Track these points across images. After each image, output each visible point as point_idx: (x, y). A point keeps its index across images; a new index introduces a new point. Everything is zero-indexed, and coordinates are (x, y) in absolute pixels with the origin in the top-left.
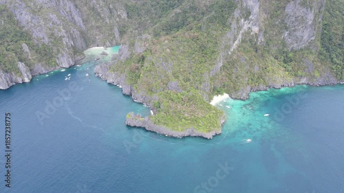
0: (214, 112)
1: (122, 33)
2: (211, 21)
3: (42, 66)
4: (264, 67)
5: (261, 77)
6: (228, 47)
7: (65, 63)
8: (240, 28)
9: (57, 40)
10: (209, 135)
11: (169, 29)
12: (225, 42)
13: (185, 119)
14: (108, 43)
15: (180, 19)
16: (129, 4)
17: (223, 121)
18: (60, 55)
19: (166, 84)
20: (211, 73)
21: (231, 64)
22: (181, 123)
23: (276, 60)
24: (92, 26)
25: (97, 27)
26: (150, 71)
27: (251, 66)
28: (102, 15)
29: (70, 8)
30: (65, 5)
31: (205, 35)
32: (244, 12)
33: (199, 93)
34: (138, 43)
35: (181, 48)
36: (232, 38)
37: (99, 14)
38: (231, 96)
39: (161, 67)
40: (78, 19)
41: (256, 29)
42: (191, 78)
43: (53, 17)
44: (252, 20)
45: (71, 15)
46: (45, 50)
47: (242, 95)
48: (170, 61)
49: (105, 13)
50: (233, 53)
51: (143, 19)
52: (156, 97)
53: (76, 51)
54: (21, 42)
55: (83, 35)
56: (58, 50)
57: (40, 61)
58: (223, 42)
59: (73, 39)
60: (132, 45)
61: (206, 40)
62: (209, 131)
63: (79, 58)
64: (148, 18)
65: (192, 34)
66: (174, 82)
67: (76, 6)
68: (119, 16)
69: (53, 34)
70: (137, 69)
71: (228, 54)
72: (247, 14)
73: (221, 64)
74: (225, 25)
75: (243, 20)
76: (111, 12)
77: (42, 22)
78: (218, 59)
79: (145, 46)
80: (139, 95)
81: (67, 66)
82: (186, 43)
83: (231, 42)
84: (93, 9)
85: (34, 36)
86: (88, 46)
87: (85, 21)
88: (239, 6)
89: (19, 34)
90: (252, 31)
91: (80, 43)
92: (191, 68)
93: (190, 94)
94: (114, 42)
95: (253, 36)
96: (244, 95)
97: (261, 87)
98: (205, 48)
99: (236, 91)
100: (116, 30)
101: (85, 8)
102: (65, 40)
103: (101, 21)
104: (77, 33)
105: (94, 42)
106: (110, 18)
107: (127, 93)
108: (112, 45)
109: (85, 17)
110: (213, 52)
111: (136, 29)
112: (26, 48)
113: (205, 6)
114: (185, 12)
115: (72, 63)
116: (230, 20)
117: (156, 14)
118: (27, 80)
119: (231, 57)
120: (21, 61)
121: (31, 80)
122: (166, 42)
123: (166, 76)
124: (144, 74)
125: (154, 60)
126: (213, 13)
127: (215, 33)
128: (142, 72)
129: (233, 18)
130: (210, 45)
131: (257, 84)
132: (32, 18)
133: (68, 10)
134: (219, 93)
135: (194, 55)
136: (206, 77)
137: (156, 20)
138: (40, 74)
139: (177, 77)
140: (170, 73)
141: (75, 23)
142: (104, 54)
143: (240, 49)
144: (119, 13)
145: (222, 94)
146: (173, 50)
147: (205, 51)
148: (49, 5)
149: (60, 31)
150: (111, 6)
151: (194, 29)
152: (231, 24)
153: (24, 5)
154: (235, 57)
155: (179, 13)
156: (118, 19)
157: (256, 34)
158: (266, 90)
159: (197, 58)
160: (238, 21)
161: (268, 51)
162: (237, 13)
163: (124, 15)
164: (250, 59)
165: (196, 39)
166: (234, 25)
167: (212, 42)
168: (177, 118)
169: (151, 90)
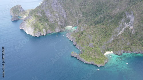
0: (103, 57)
1: (79, 22)
2: (112, 22)
3: (50, 31)
4: (132, 43)
5: (130, 47)
6: (117, 33)
7: (57, 30)
8: (123, 26)
9: (56, 23)
10: (99, 66)
11: (97, 22)
12: (116, 31)
13: (91, 57)
14: (74, 25)
15: (102, 19)
16: (84, 12)
17: (106, 62)
18: (56, 28)
19: (89, 44)
20: (107, 42)
21: (117, 40)
22: (89, 59)
23: (139, 42)
24: (70, 19)
25: (71, 19)
26: (84, 38)
27: (126, 42)
28: (74, 15)
29: (63, 12)
30: (62, 11)
31: (108, 27)
32: (127, 20)
33: (100, 49)
34: (82, 27)
35: (97, 31)
36: (119, 30)
37: (73, 15)
38: (114, 53)
39: (88, 37)
40: (65, 16)
41: (131, 27)
42: (99, 43)
43: (57, 15)
44: (130, 23)
45: (63, 14)
46: (52, 26)
47: (118, 53)
48: (92, 35)
49: (75, 14)
50: (119, 36)
51: (88, 18)
52: (83, 48)
53: (62, 27)
54: (46, 22)
55: (66, 21)
56: (56, 26)
57: (50, 29)
58: (115, 31)
59: (62, 23)
60: (80, 28)
61: (108, 29)
62: (99, 64)
63: (62, 29)
64: (90, 17)
65: (103, 26)
66: (91, 43)
67: (65, 11)
68: (80, 16)
69: (55, 21)
70: (80, 36)
71: (117, 36)
72: (128, 21)
73: (113, 40)
74: (117, 24)
75: (125, 23)
76: (77, 14)
77: (53, 16)
78: (111, 38)
79: (84, 28)
80: (78, 46)
81: (58, 32)
82: (100, 29)
83: (119, 31)
84: (71, 13)
85: (50, 20)
86: (66, 26)
87: (67, 17)
88: (124, 17)
89: (45, 20)
90: (130, 28)
91: (64, 24)
92: (99, 39)
93: (96, 49)
94: (76, 25)
95: (130, 30)
96: (120, 53)
97: (129, 51)
98: (107, 32)
99: (117, 51)
100: (77, 21)
101: (68, 12)
102: (59, 23)
103: (73, 17)
104: (63, 21)
105: (69, 24)
106: (76, 16)
107: (75, 45)
108: (75, 26)
109: (68, 15)
110: (110, 34)
111: (85, 21)
112: (46, 24)
113: (114, 15)
114: (104, 17)
115: (60, 31)
116: (119, 22)
117: (94, 16)
118: (45, 35)
119: (118, 37)
120: (44, 28)
121: (46, 35)
122: (92, 28)
123: (89, 41)
124: (81, 39)
125: (86, 34)
126: (114, 19)
127: (112, 27)
128: (81, 38)
129: (121, 22)
130: (109, 31)
131: (127, 50)
132: (50, 15)
133: (62, 12)
134: (109, 50)
135: (102, 35)
136: (105, 43)
137: (93, 19)
138: (49, 33)
139: (93, 42)
140: (91, 40)
141: (64, 17)
142: (71, 29)
143: (122, 34)
144: (80, 15)
145: (110, 51)
146: (94, 31)
147: (106, 34)
148: (57, 10)
149: (58, 20)
150: (77, 12)
151: (105, 24)
152: (119, 24)
153: (49, 10)
154: (119, 38)
155: (102, 17)
156: (79, 17)
157: (131, 29)
158: (131, 53)
159: (103, 36)
160: (123, 23)
161: (136, 37)
162: (123, 20)
163: (81, 16)
164: (126, 39)
165: (104, 28)
166: (121, 25)
167: (110, 30)
168: (88, 57)
169: (83, 45)
